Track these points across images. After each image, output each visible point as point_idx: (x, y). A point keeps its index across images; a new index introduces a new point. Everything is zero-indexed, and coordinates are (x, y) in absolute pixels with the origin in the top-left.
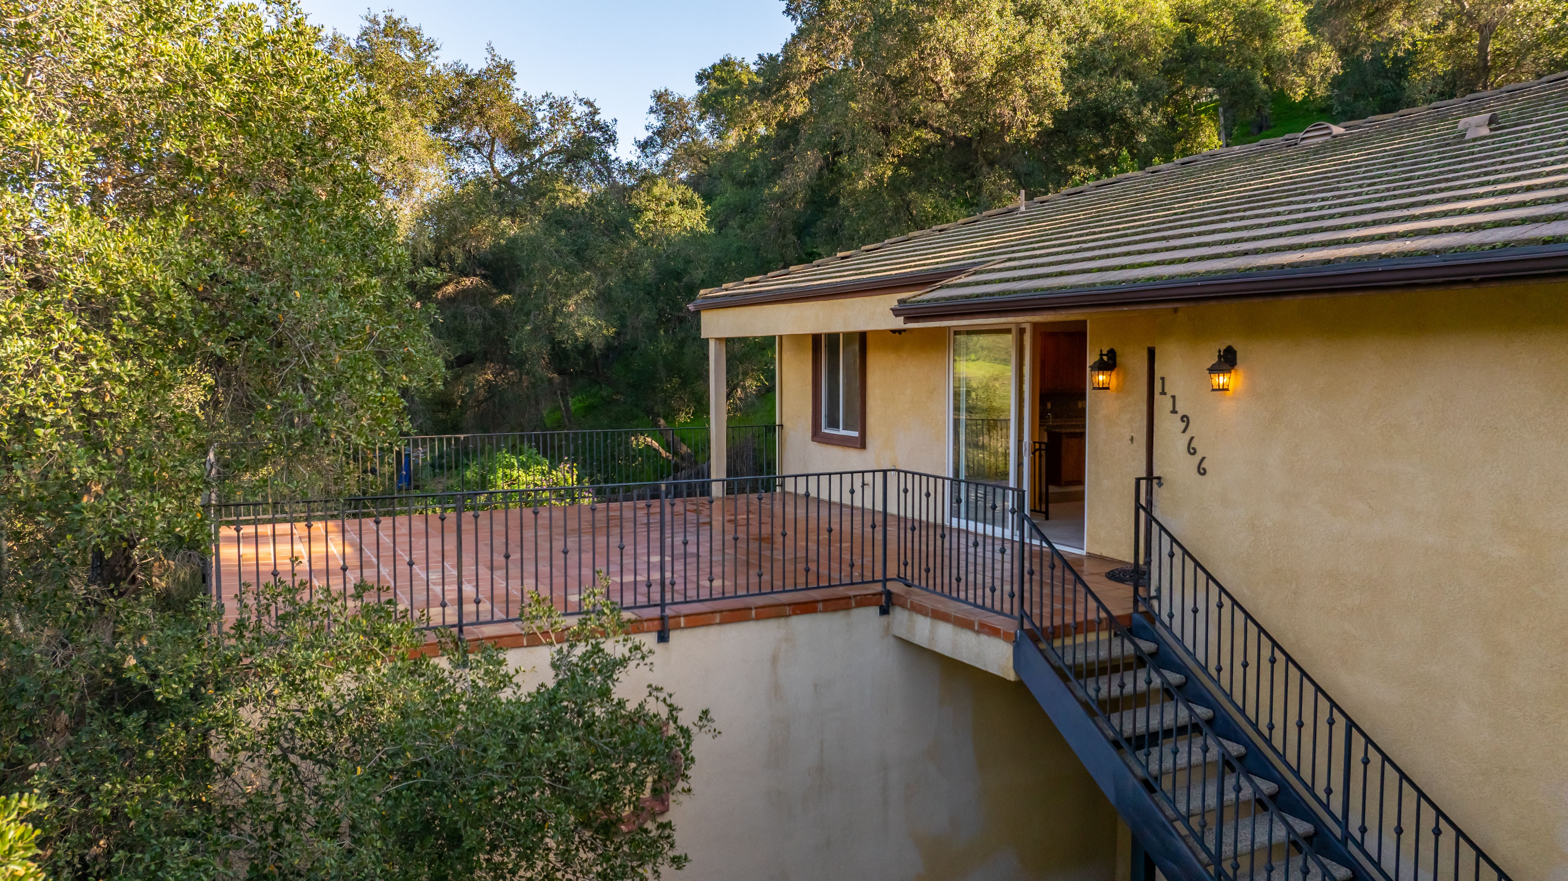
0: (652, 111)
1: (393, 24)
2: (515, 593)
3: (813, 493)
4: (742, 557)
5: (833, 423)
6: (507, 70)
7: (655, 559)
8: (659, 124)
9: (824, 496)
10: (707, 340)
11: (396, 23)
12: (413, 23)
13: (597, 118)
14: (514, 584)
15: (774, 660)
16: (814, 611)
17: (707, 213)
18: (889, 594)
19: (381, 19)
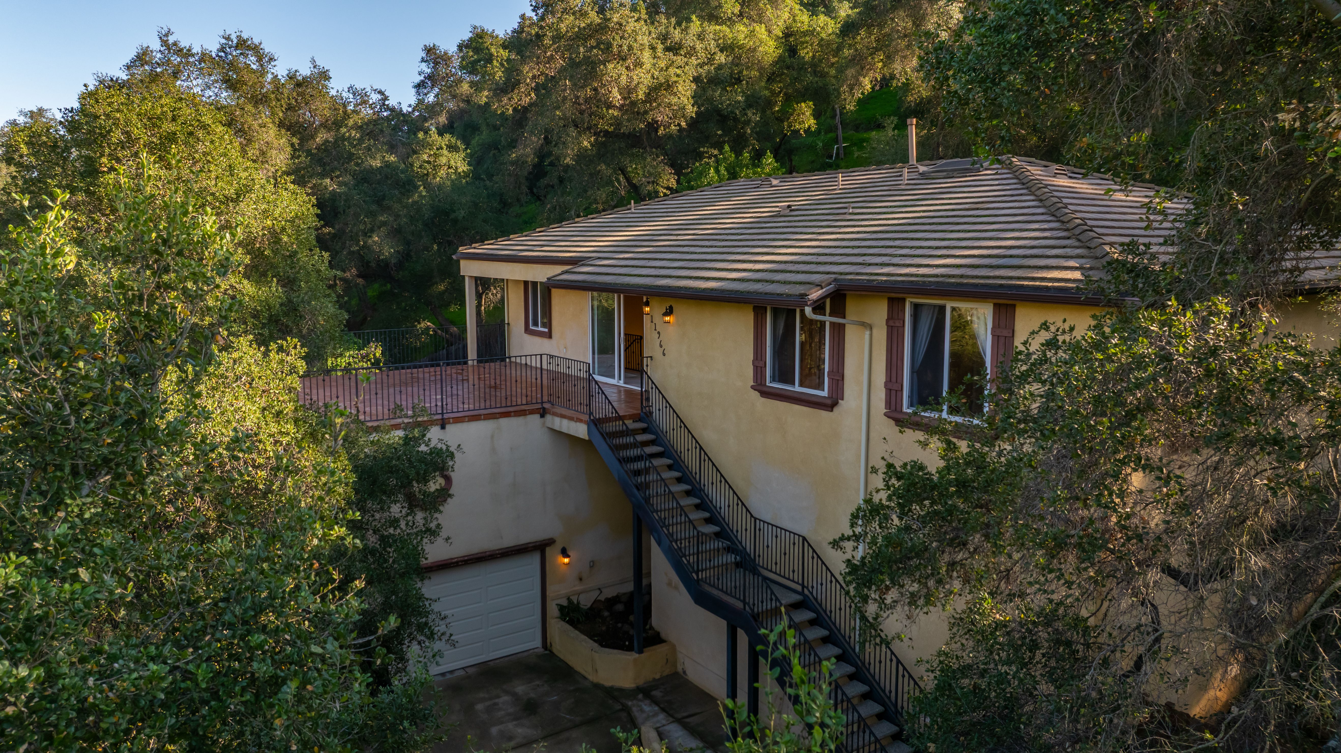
0: (423, 60)
1: (242, 44)
2: (374, 412)
3: (529, 363)
4: (482, 395)
5: (536, 324)
6: (324, 75)
7: (439, 397)
8: (429, 71)
9: (534, 364)
10: (463, 277)
11: (245, 41)
12: (256, 41)
13: (387, 103)
14: (374, 408)
15: (492, 437)
16: (510, 416)
17: (467, 156)
18: (544, 409)
19: (234, 37)
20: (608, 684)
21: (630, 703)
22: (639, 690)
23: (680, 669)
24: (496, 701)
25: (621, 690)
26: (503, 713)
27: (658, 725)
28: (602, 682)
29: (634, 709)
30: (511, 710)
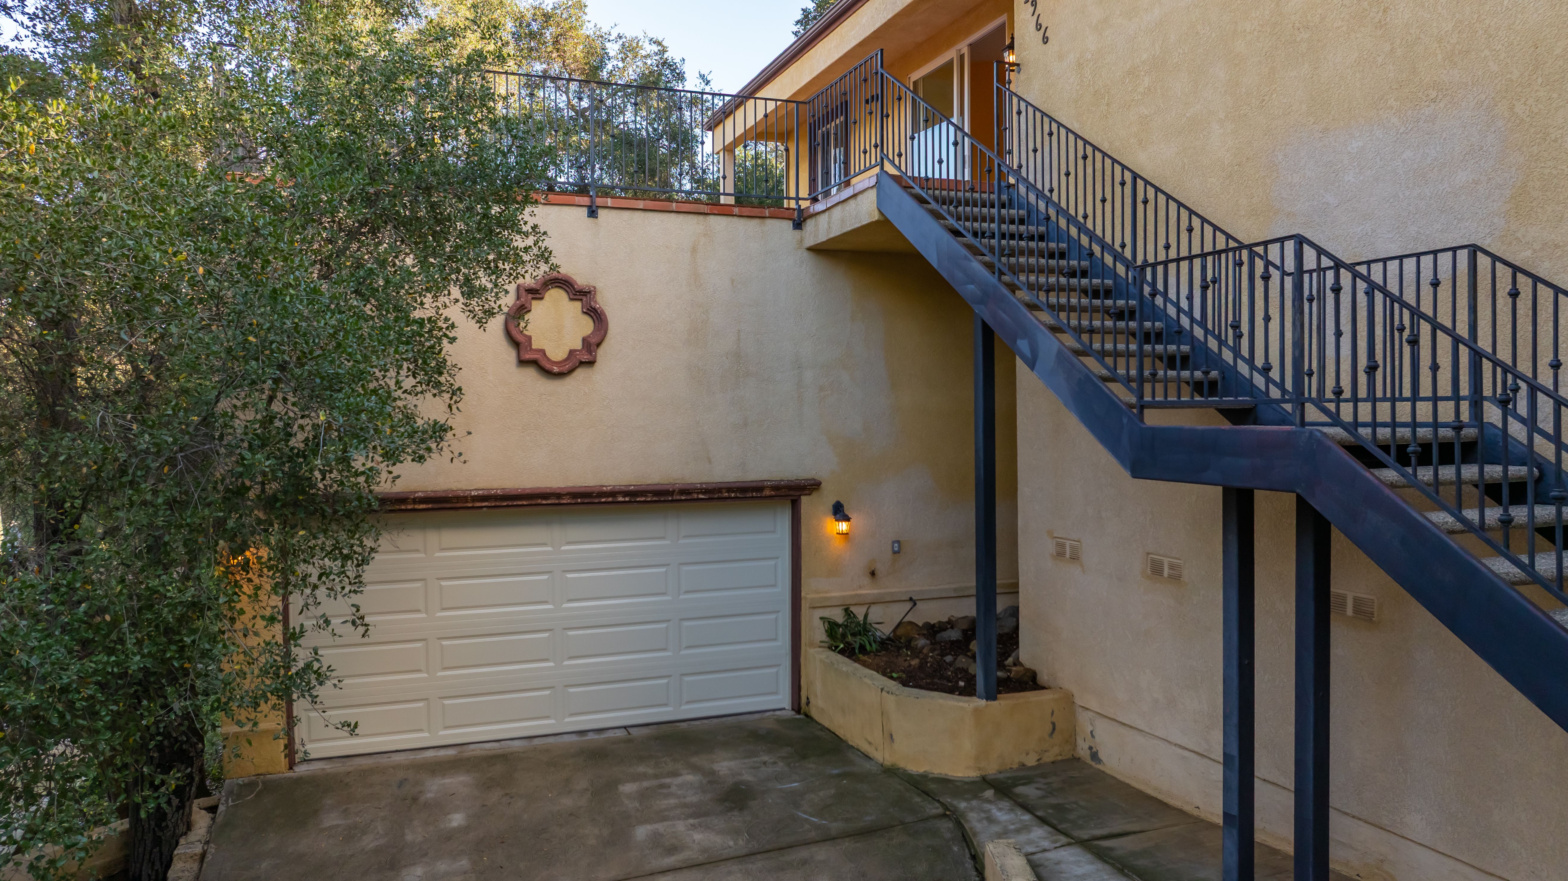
16: (730, 214)
18: (801, 211)
20: (916, 768)
21: (963, 805)
22: (985, 782)
23: (1083, 751)
24: (668, 780)
25: (944, 781)
26: (672, 801)
27: (1030, 849)
28: (902, 764)
29: (972, 816)
30: (693, 798)
